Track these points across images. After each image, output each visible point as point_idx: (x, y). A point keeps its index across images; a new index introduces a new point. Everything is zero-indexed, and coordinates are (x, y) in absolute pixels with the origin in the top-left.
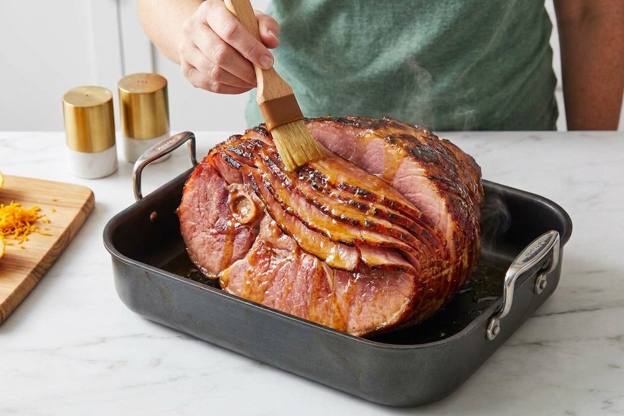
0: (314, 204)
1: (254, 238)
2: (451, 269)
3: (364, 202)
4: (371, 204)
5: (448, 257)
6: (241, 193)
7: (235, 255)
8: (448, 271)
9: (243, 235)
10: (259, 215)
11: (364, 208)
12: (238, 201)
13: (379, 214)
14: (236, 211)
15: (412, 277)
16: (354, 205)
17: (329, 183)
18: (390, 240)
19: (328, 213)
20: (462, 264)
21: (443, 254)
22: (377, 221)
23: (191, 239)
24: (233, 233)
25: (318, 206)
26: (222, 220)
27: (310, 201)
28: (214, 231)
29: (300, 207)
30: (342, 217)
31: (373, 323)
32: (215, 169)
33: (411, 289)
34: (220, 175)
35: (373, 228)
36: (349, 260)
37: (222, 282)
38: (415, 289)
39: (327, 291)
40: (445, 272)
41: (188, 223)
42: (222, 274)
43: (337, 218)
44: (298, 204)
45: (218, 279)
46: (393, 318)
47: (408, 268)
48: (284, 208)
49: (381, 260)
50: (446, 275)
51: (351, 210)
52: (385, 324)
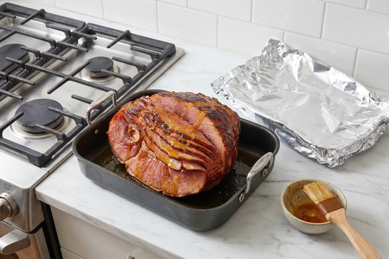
0: (163, 139)
1: (139, 148)
2: (223, 168)
3: (185, 140)
4: (188, 141)
5: (221, 163)
6: (133, 129)
7: (132, 155)
8: (222, 169)
9: (134, 147)
10: (141, 139)
11: (185, 143)
12: (133, 132)
13: (191, 146)
14: (132, 136)
15: (205, 174)
16: (180, 141)
17: (170, 130)
18: (196, 158)
19: (170, 144)
20: (228, 165)
21: (219, 162)
22: (189, 149)
23: (113, 145)
24: (131, 146)
25: (166, 141)
26: (126, 139)
27: (161, 137)
28: (122, 144)
29: (157, 139)
30: (175, 147)
31: (188, 191)
32: (122, 117)
33: (204, 179)
34: (125, 120)
35: (189, 153)
36: (178, 166)
37: (126, 166)
38: (206, 179)
39: (169, 176)
40: (221, 170)
41: (112, 139)
42: (126, 162)
43: (173, 147)
44: (157, 138)
45: (124, 165)
46: (196, 191)
47: (203, 171)
48: (151, 140)
49: (191, 167)
50: (221, 171)
51: (179, 143)
52: (193, 192)
